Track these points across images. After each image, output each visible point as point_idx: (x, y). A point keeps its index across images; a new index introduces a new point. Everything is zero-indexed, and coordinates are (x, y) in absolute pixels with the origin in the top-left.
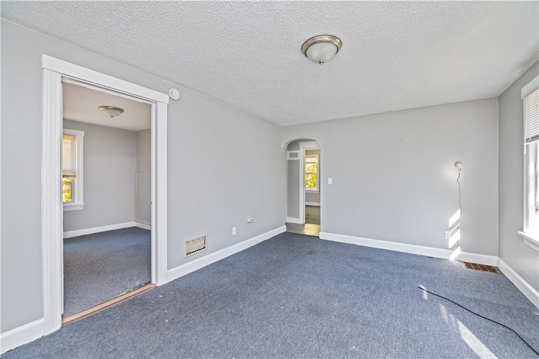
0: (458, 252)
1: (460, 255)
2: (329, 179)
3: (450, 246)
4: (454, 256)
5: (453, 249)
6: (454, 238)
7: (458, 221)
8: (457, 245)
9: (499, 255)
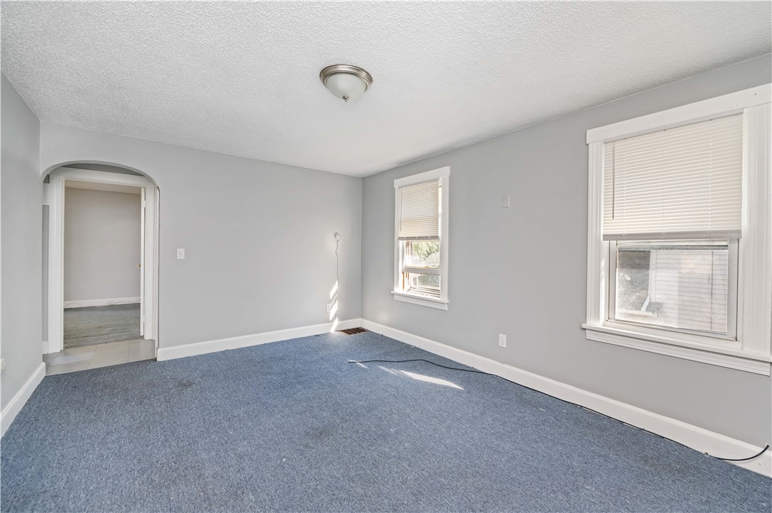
0: (336, 322)
1: (339, 326)
2: (178, 250)
3: (331, 319)
4: (333, 328)
5: (332, 321)
6: (334, 310)
7: (336, 292)
8: (335, 316)
9: (362, 317)
